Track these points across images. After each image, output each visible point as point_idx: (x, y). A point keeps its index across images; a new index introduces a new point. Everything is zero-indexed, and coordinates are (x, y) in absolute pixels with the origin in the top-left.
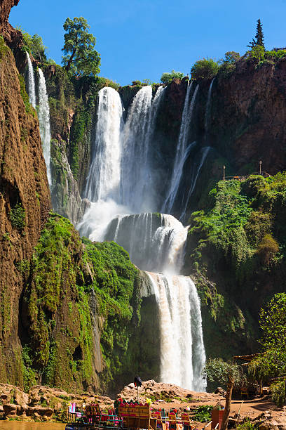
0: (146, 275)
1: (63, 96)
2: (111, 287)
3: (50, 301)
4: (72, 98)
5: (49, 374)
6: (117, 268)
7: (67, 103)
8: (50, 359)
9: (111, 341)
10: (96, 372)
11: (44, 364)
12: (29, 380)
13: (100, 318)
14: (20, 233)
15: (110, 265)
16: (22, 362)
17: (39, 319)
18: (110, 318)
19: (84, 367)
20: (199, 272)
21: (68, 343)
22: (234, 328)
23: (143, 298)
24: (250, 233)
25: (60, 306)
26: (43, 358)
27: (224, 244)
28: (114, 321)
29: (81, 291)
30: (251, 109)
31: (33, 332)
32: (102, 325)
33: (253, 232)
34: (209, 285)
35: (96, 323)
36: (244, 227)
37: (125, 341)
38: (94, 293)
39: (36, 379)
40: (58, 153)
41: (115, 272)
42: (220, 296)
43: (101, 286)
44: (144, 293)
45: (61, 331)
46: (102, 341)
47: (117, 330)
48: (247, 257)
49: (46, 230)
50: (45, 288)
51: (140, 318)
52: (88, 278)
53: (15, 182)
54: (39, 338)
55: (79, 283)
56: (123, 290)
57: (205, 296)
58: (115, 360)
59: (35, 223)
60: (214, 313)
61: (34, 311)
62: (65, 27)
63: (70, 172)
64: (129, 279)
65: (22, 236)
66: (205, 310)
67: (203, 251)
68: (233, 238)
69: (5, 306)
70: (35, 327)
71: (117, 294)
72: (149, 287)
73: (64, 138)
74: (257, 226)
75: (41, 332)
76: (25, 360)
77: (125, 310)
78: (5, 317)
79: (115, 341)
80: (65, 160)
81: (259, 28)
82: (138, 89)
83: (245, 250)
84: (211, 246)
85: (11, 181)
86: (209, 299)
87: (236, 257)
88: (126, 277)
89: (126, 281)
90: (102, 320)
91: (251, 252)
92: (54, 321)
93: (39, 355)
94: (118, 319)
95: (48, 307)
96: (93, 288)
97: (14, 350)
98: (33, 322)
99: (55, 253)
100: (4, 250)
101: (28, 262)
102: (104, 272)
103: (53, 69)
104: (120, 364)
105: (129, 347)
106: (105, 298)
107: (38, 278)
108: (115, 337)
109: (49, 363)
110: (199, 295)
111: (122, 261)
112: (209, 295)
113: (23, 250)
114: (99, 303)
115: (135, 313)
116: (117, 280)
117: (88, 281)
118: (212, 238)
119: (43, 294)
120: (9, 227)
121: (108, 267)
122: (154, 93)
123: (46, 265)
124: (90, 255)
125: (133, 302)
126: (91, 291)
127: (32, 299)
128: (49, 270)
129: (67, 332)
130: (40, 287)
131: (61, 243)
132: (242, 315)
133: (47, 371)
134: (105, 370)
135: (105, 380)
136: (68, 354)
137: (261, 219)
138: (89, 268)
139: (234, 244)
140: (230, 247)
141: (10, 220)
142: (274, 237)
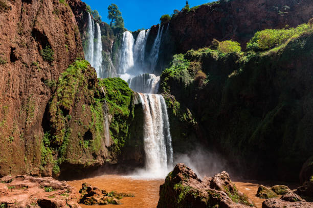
0: (138, 94)
1: (108, 35)
2: (117, 100)
3: (66, 103)
4: (113, 36)
5: (63, 151)
6: (121, 90)
7: (111, 38)
8: (64, 140)
9: (117, 129)
10: (106, 147)
11: (59, 144)
12: (45, 156)
13: (109, 116)
14: (50, 64)
15: (116, 88)
16: (42, 143)
17: (57, 115)
18: (116, 116)
19: (93, 144)
20: (165, 91)
21: (80, 130)
22: (185, 119)
23: (136, 105)
24: (190, 71)
25: (75, 107)
26: (58, 140)
27: (178, 77)
28: (118, 117)
29: (98, 101)
30: (186, 31)
31: (52, 123)
32: (110, 119)
33: (192, 71)
34: (171, 98)
35: (107, 119)
36: (187, 69)
37: (126, 128)
38: (106, 103)
39: (53, 155)
40: (107, 57)
41: (119, 92)
42: (177, 102)
43: (110, 99)
44: (136, 102)
45: (75, 122)
46: (111, 129)
47: (120, 123)
48: (190, 82)
49: (71, 65)
50: (63, 95)
51: (134, 115)
52: (102, 94)
53: (44, 32)
54: (56, 127)
55: (96, 96)
56: (124, 101)
57: (169, 103)
58: (121, 139)
59: (63, 60)
60: (174, 112)
61: (53, 109)
62: (109, 9)
63: (112, 64)
64: (128, 96)
65: (51, 65)
66: (170, 110)
67: (167, 81)
68: (182, 74)
69: (30, 106)
70: (53, 120)
71: (120, 103)
72: (139, 99)
73: (110, 51)
74: (194, 68)
75: (57, 123)
76: (44, 142)
77: (125, 111)
78: (29, 114)
79: (120, 128)
80: (110, 59)
81: (187, 3)
82: (139, 32)
83: (188, 79)
84: (171, 78)
85: (40, 30)
86: (171, 105)
87: (184, 83)
88: (126, 95)
89: (126, 97)
90: (110, 117)
91: (192, 80)
92: (70, 116)
93: (55, 138)
94: (121, 116)
95: (64, 107)
96: (105, 99)
97: (35, 136)
98: (51, 117)
99: (74, 76)
100: (33, 71)
101: (55, 82)
102: (112, 92)
103: (103, 24)
104: (124, 141)
105: (129, 131)
106: (112, 105)
107: (59, 90)
108: (119, 126)
109: (63, 143)
110: (166, 103)
111: (123, 87)
112: (171, 102)
113: (51, 74)
114: (108, 108)
115: (131, 114)
116: (120, 96)
117: (102, 95)
118: (172, 75)
119: (61, 98)
120: (40, 59)
121: (115, 89)
122: (146, 32)
123: (66, 82)
124: (104, 83)
125: (130, 108)
126: (104, 101)
127: (53, 102)
128: (67, 85)
129: (80, 122)
130: (60, 95)
131: (79, 71)
132: (189, 112)
133: (62, 148)
134: (114, 145)
135: (114, 151)
136: (79, 136)
137: (196, 65)
138: (103, 89)
139: (183, 77)
140: (181, 78)
141: (41, 55)
142: (203, 71)
